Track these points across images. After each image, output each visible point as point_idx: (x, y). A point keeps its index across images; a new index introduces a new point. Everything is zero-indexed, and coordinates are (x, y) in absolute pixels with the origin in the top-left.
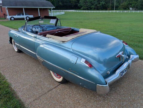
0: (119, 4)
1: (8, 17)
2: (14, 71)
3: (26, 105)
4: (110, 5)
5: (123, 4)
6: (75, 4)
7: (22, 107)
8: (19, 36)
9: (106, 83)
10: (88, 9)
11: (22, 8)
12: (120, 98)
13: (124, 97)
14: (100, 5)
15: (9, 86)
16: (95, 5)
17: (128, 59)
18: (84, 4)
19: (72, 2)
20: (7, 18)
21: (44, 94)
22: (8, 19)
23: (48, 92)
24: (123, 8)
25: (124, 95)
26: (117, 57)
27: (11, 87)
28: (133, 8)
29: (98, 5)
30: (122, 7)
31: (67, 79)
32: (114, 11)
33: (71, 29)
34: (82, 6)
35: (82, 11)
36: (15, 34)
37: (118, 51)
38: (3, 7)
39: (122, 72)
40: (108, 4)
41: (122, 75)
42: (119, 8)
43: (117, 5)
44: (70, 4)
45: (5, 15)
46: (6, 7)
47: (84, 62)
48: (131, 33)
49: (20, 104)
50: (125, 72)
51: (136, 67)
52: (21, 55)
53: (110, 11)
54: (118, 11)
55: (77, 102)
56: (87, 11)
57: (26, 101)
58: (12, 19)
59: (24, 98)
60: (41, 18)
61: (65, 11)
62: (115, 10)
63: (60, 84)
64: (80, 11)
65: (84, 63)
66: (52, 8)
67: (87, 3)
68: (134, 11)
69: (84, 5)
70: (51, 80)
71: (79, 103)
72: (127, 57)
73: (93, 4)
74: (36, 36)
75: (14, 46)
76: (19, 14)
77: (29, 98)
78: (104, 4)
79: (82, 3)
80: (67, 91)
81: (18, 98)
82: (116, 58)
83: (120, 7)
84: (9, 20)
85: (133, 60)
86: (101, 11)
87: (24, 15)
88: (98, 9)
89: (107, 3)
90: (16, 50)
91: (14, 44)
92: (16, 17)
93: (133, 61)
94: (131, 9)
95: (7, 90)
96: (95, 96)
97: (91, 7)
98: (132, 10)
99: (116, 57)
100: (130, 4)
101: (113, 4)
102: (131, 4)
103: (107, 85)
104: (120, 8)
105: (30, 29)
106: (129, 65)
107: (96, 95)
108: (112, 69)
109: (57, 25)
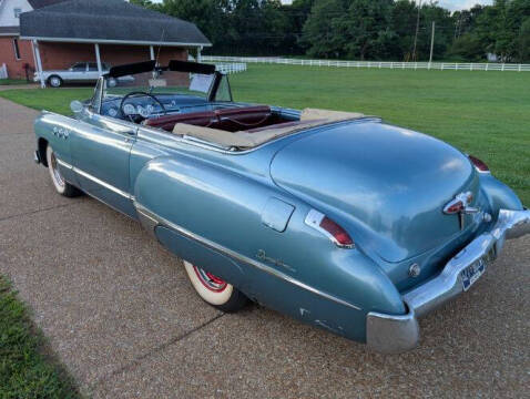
0: (450, 41)
1: (41, 75)
2: (46, 262)
3: (84, 390)
4: (416, 41)
5: (464, 38)
6: (285, 35)
7: (69, 396)
8: (73, 134)
9: (404, 310)
10: (331, 56)
11: (92, 45)
12: (458, 374)
13: (476, 371)
14: (379, 40)
15: (23, 317)
16: (357, 41)
17: (489, 223)
18: (320, 36)
19: (274, 30)
20: (36, 79)
21: (156, 350)
22: (39, 82)
23: (175, 341)
24: (463, 54)
25: (473, 365)
26: (450, 210)
27: (32, 318)
28: (498, 54)
29: (371, 42)
30: (459, 50)
31: (250, 294)
32: (429, 65)
33: (269, 111)
34: (312, 46)
35: (311, 62)
36: (59, 127)
37: (454, 190)
38: (21, 38)
39: (468, 272)
40: (408, 37)
41: (467, 283)
42: (448, 53)
43: (439, 42)
44: (269, 36)
45: (29, 69)
46: (35, 40)
47: (318, 223)
48: (494, 138)
49: (60, 386)
50: (479, 274)
51: (518, 260)
52: (77, 206)
53: (415, 65)
54: (443, 66)
55: (288, 383)
56: (329, 63)
57: (84, 376)
58: (55, 81)
59: (78, 361)
60: (157, 69)
61: (250, 59)
62: (435, 59)
63: (220, 316)
64: (302, 62)
65: (317, 226)
66: (202, 45)
67: (328, 34)
68: (503, 67)
69: (319, 39)
70: (185, 299)
71: (295, 386)
72: (488, 217)
73: (350, 38)
74: (135, 131)
75: (52, 172)
76: (81, 67)
77: (96, 364)
78: (394, 39)
79: (311, 34)
80: (246, 340)
81: (57, 360)
82: (444, 213)
83: (451, 49)
84: (43, 84)
85: (508, 230)
86: (380, 64)
87: (97, 70)
88: (368, 57)
89: (403, 35)
90: (61, 189)
91: (55, 165)
92: (70, 75)
93: (509, 235)
94: (492, 57)
95: (14, 328)
96: (359, 364)
97: (345, 48)
98: (498, 61)
99: (446, 209)
100: (490, 41)
101: (426, 37)
102: (494, 41)
103: (411, 317)
104: (451, 55)
105: (116, 108)
106: (495, 245)
107: (361, 359)
108: (429, 258)
109: (217, 98)
